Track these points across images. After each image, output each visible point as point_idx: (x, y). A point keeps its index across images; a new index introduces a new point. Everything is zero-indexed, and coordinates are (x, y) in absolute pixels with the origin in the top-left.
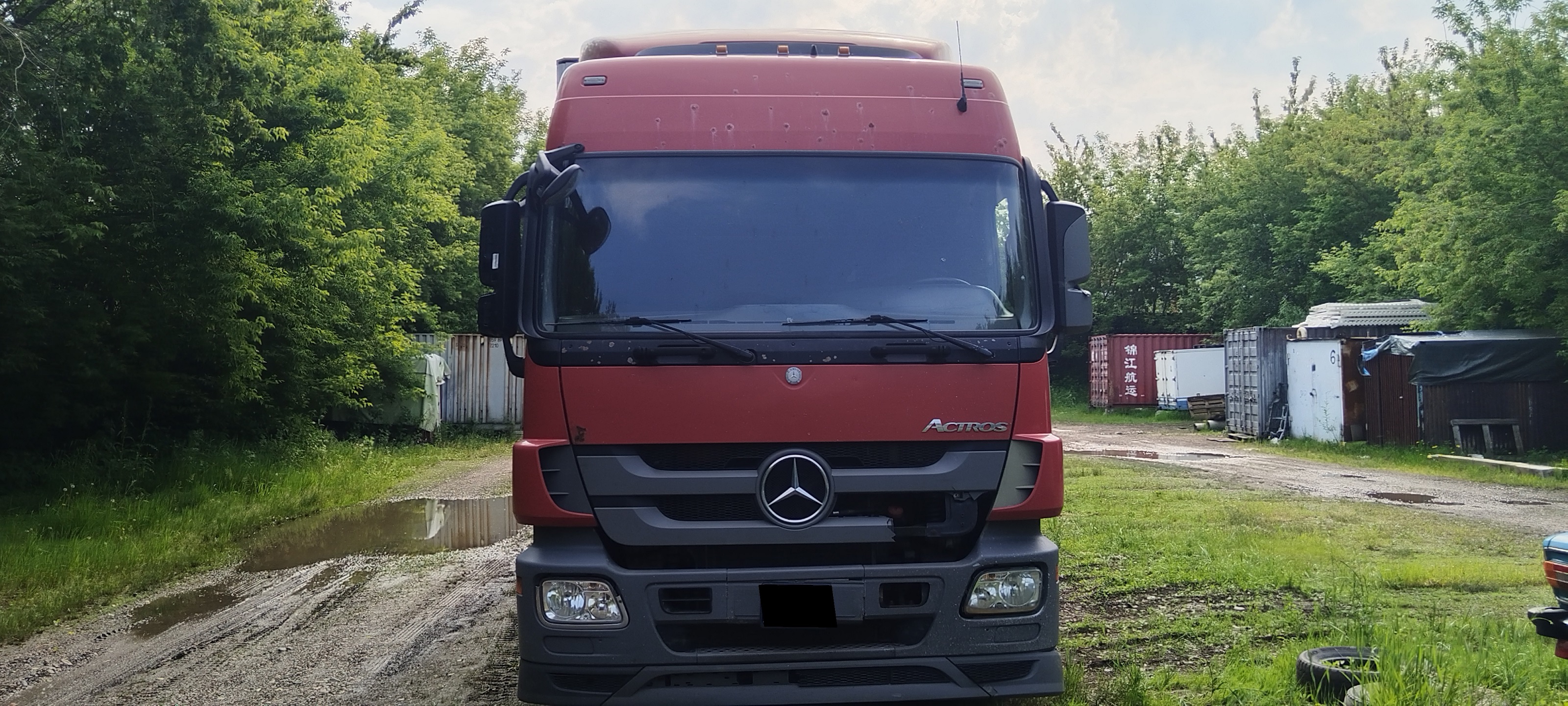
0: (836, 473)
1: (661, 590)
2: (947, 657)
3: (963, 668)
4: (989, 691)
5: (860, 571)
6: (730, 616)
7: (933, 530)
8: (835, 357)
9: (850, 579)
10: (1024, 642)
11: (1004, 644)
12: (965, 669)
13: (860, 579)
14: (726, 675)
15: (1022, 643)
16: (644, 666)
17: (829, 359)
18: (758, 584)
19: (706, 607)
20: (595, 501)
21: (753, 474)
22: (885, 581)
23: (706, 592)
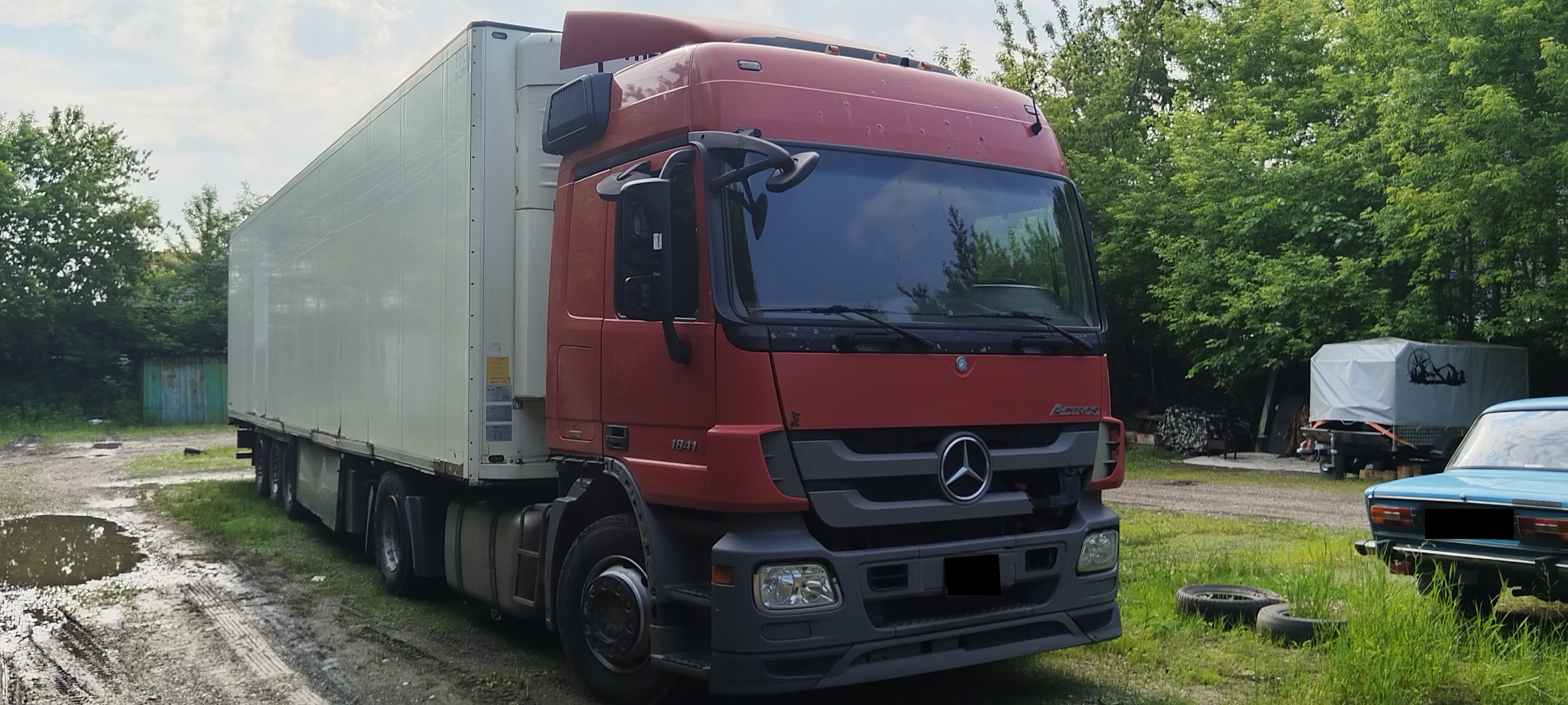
0: (994, 453)
1: (868, 569)
2: (1065, 611)
3: (1076, 622)
4: (1092, 638)
5: (1012, 541)
6: (921, 590)
7: (1053, 501)
8: (989, 348)
9: (1006, 548)
11: (1098, 596)
13: (1011, 548)
14: (913, 646)
16: (852, 644)
17: (984, 350)
18: (942, 558)
19: (902, 582)
20: (809, 485)
21: (932, 456)
22: (1028, 548)
23: (903, 569)
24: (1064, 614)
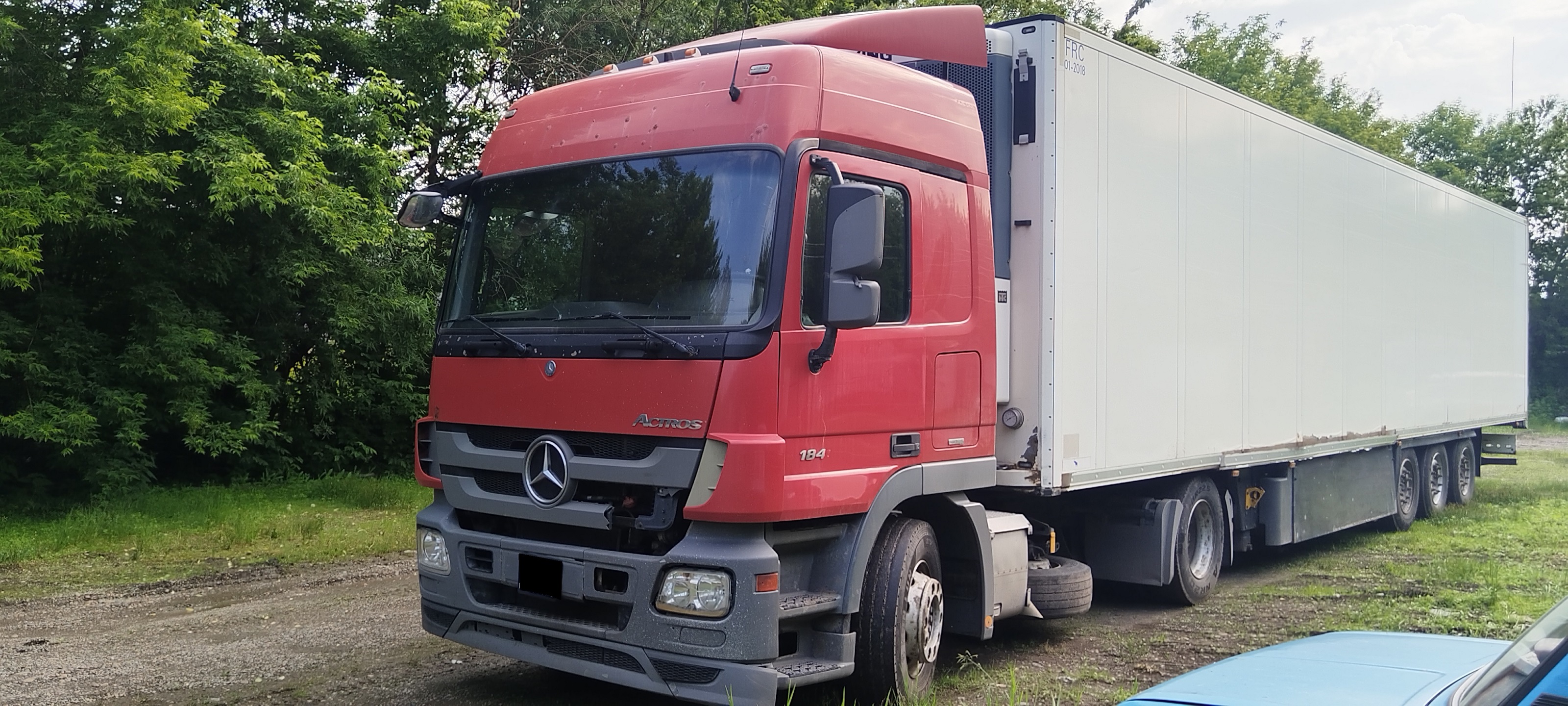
0: (572, 460)
1: (467, 548)
2: (643, 648)
3: (655, 662)
4: (673, 690)
5: (580, 553)
6: (505, 579)
7: (643, 522)
8: (580, 352)
9: (576, 560)
10: (707, 648)
11: (688, 645)
12: (657, 663)
13: (582, 561)
14: (507, 630)
15: (705, 648)
16: (460, 610)
17: (575, 354)
18: (518, 554)
19: (490, 567)
20: (443, 469)
21: (521, 455)
22: (598, 566)
23: (489, 554)
24: (641, 650)
